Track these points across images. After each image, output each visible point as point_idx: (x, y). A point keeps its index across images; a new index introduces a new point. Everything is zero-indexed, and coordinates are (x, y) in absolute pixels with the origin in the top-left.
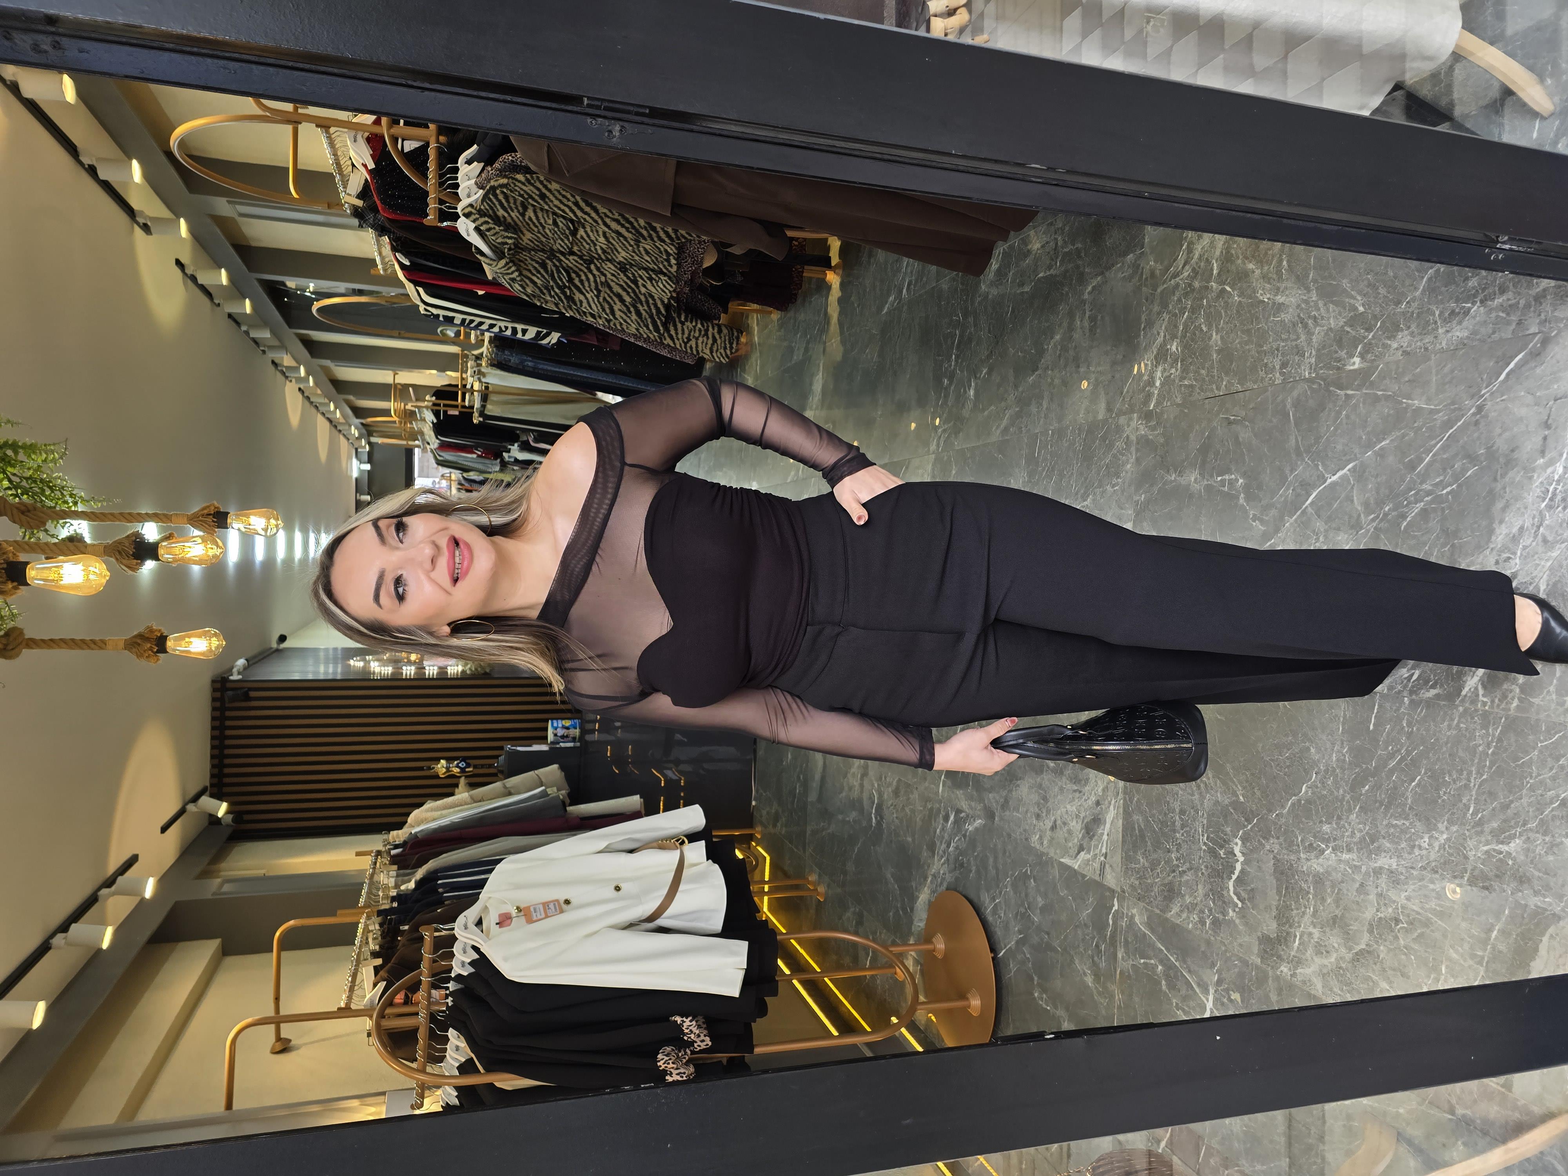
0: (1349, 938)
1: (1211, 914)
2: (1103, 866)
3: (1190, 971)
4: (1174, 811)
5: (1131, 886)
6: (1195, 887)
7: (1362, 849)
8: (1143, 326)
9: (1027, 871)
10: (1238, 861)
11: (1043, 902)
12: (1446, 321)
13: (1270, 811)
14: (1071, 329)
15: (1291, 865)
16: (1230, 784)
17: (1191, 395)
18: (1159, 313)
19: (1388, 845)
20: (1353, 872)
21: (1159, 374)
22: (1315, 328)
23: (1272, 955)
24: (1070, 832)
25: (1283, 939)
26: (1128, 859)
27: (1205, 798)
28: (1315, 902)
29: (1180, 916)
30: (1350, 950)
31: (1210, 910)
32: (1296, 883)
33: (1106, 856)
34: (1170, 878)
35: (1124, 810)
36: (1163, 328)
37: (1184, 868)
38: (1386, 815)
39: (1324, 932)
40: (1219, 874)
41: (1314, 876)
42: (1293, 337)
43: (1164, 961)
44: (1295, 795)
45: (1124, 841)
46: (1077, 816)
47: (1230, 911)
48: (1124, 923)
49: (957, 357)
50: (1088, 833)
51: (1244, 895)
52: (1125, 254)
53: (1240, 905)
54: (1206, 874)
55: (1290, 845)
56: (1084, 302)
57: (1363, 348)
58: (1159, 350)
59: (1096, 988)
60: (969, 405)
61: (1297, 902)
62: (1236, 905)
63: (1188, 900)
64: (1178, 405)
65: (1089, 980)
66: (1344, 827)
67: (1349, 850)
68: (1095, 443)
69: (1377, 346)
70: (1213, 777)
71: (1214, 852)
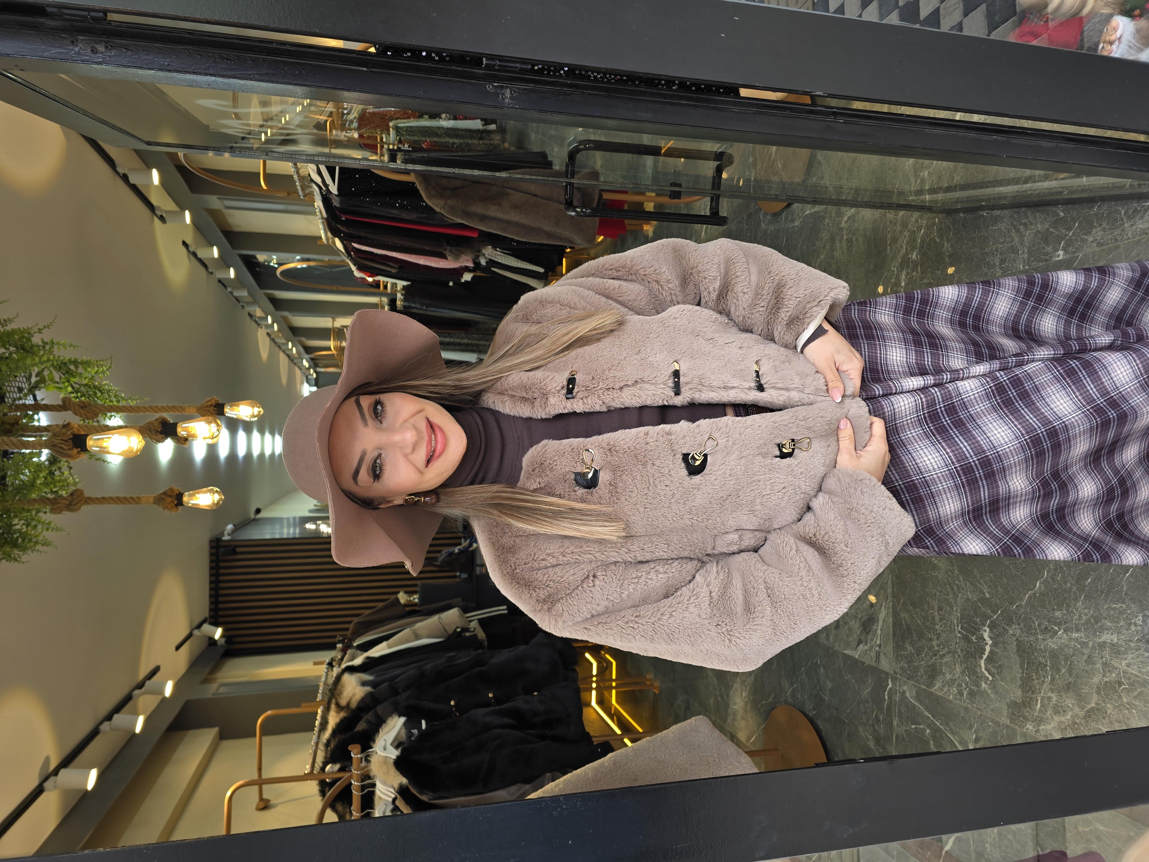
0: (1081, 699)
1: (967, 687)
2: (878, 655)
3: (952, 733)
4: (933, 608)
5: (902, 668)
6: (953, 667)
7: (1088, 629)
8: (889, 242)
9: (817, 661)
10: (987, 644)
11: (831, 685)
12: (1130, 218)
13: (1011, 603)
14: (833, 249)
15: (1031, 645)
16: (978, 584)
18: (901, 232)
19: (1109, 624)
20: (1082, 647)
21: (903, 277)
22: (1026, 232)
23: (1019, 716)
24: (850, 630)
25: (1028, 703)
26: (898, 647)
27: (958, 597)
28: (1052, 672)
29: (942, 689)
30: (1083, 709)
31: (967, 684)
32: (1035, 659)
33: (880, 646)
34: (933, 661)
35: (893, 610)
36: (905, 242)
37: (944, 652)
38: (1106, 601)
39: (1061, 695)
40: (972, 655)
41: (1050, 652)
42: (1010, 240)
43: (930, 726)
44: (1031, 590)
45: (894, 634)
46: (855, 617)
47: (983, 684)
48: (897, 698)
50: (865, 629)
51: (993, 670)
53: (990, 678)
54: (962, 656)
55: (1029, 629)
56: (842, 229)
57: (1065, 243)
58: (902, 259)
59: (877, 749)
61: (1037, 673)
62: (988, 679)
63: (948, 677)
65: (871, 744)
66: (1072, 612)
67: (1078, 630)
69: (1076, 240)
70: (964, 580)
71: (967, 638)
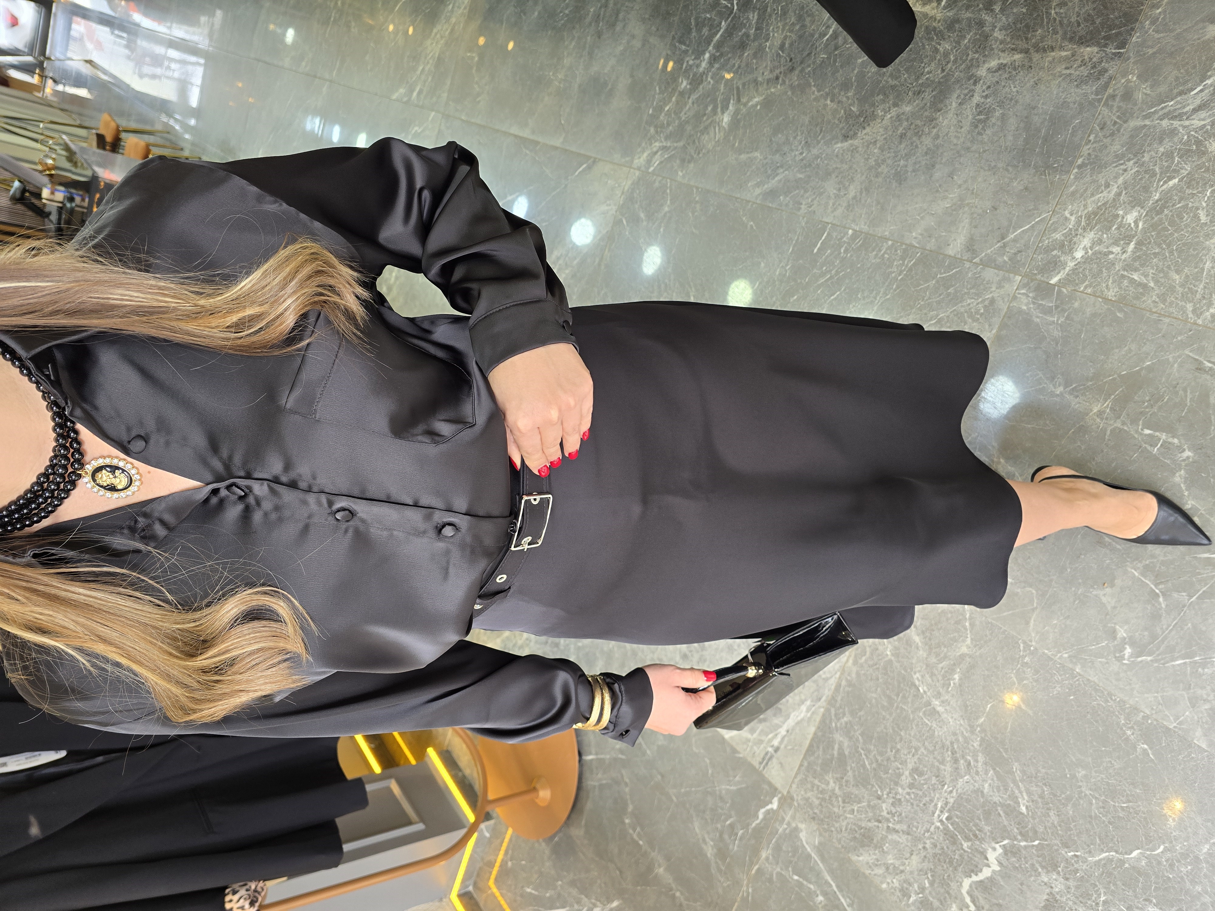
1: (922, 893)
2: (769, 757)
4: (904, 763)
5: (806, 800)
6: (906, 854)
8: (1080, 161)
10: (988, 866)
13: (1066, 845)
14: (936, 107)
16: (1012, 785)
17: (1137, 298)
18: (1119, 157)
21: (1086, 242)
26: (811, 771)
27: (962, 777)
29: (870, 867)
31: (922, 888)
33: (777, 750)
34: (870, 824)
35: (823, 721)
36: (1120, 181)
37: (897, 827)
40: (951, 862)
44: (1116, 852)
45: (810, 751)
48: (781, 828)
49: (714, 59)
51: (982, 902)
52: (1083, 41)
54: (930, 851)
55: (1083, 895)
58: (1099, 208)
59: (716, 863)
60: (719, 136)
62: (967, 906)
63: (891, 860)
64: (1106, 300)
65: (710, 851)
68: (927, 281)
70: (985, 763)
71: (952, 837)
